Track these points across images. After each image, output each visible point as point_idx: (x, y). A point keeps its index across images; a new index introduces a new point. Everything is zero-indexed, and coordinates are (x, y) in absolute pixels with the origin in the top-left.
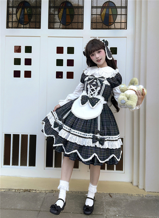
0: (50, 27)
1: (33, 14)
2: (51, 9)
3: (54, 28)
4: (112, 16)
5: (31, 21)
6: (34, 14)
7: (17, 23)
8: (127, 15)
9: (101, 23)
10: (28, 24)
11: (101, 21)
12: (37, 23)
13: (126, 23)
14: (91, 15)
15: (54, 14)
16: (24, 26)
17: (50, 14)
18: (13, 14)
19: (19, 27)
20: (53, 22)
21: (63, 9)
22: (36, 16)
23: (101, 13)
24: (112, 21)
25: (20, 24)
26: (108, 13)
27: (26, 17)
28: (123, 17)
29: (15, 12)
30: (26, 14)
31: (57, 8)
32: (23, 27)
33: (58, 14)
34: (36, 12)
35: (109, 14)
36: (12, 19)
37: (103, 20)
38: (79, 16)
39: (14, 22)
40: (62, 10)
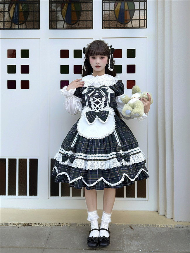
0: (51, 27)
1: (29, 12)
2: (53, 4)
3: (56, 28)
4: (128, 12)
5: (28, 20)
6: (32, 11)
7: (11, 22)
8: (146, 10)
9: (114, 21)
10: (24, 24)
11: (115, 18)
12: (35, 22)
13: (146, 20)
14: (103, 11)
15: (57, 11)
16: (19, 27)
17: (51, 11)
18: (4, 12)
19: (13, 28)
20: (55, 21)
22: (33, 14)
23: (115, 8)
24: (128, 18)
25: (13, 24)
26: (123, 9)
27: (21, 14)
28: (142, 12)
29: (7, 9)
30: (21, 12)
31: (60, 3)
32: (17, 27)
33: (61, 11)
34: (33, 8)
35: (125, 9)
36: (4, 18)
37: (117, 18)
38: (87, 12)
39: (6, 21)
40: (66, 5)
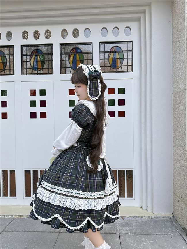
0: (62, 73)
1: (45, 61)
2: (62, 55)
3: (65, 73)
4: (119, 60)
5: (44, 67)
6: (47, 61)
7: (32, 69)
8: (133, 58)
9: (109, 67)
10: (42, 70)
11: (109, 65)
12: (49, 69)
13: (133, 66)
14: (100, 59)
15: (65, 60)
16: (37, 72)
17: (61, 60)
19: (33, 74)
20: (64, 68)
21: (73, 55)
22: (48, 63)
23: (109, 58)
24: (119, 64)
25: (34, 71)
26: (115, 57)
27: (39, 63)
28: (130, 60)
29: (28, 60)
30: (39, 61)
31: (68, 54)
33: (69, 60)
34: (48, 59)
35: (117, 58)
36: (26, 66)
37: (111, 64)
38: (88, 61)
39: (28, 69)
